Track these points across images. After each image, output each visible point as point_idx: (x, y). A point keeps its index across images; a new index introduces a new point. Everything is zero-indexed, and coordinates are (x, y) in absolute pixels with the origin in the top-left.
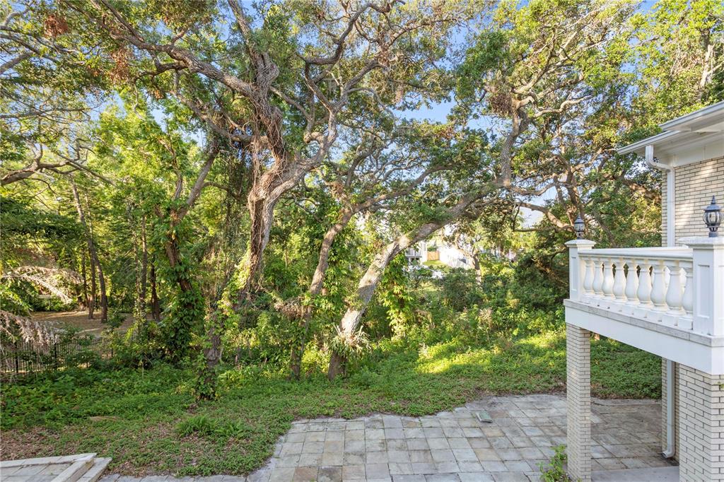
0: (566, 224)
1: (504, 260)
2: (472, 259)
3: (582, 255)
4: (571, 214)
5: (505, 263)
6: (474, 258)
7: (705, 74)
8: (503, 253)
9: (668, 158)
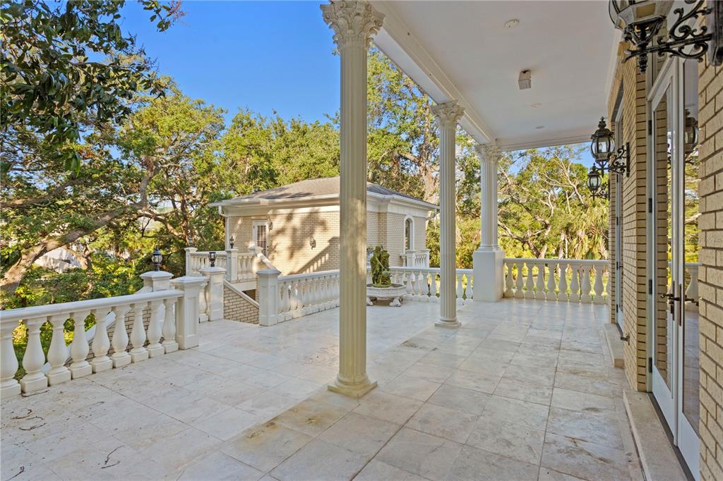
0: (180, 233)
1: (119, 261)
2: (85, 259)
3: (192, 255)
4: (184, 227)
5: (120, 263)
6: (86, 258)
7: (247, 168)
8: (119, 253)
9: (227, 212)
